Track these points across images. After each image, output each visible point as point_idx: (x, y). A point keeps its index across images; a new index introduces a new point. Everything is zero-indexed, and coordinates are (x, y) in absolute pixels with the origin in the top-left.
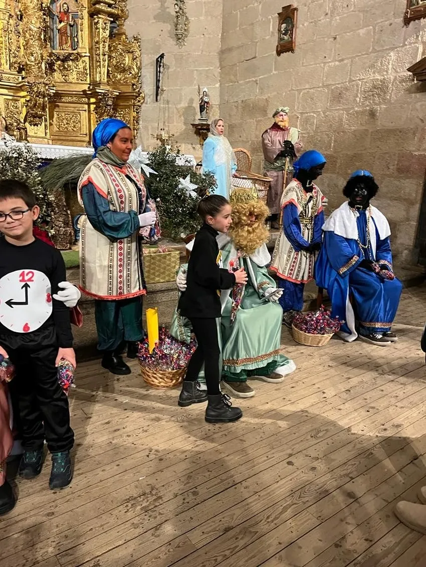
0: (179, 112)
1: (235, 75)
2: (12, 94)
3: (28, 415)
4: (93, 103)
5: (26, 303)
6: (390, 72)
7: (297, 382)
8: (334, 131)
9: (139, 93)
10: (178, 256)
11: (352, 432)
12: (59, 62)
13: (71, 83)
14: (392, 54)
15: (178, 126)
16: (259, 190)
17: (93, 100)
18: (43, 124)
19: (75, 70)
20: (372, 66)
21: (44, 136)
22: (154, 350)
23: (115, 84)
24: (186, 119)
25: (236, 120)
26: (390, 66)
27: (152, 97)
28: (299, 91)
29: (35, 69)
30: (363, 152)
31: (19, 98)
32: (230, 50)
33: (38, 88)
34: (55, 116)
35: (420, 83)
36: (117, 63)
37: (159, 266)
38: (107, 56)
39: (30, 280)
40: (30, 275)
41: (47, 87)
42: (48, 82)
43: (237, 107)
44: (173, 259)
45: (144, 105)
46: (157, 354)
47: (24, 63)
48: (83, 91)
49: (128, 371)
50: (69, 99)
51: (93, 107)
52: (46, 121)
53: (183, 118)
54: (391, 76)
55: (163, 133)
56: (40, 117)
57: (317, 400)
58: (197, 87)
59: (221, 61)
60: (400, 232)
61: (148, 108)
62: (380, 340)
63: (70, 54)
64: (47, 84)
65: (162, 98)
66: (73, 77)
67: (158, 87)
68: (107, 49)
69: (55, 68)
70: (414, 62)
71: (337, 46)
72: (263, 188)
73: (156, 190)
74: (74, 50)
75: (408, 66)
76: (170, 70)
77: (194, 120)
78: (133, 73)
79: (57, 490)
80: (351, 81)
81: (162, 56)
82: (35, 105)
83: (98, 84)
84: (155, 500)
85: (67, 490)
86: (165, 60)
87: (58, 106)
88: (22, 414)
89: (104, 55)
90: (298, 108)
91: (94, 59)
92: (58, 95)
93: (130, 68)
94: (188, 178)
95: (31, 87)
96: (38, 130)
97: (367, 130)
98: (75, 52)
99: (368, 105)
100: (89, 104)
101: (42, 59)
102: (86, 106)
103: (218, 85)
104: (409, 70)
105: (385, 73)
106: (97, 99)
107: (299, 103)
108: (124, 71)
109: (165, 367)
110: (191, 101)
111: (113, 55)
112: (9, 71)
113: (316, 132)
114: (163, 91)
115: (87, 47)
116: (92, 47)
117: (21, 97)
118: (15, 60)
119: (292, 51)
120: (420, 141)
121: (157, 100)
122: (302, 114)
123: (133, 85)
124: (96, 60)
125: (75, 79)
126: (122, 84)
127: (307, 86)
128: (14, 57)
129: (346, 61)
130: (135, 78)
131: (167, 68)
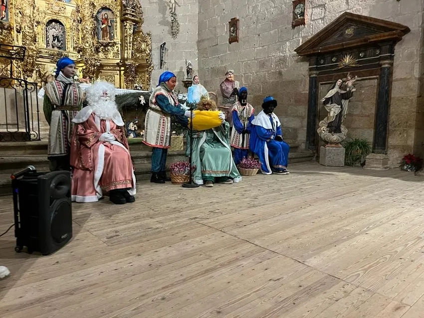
1: (207, 54)
4: (123, 70)
6: (287, 52)
8: (262, 83)
9: (150, 64)
12: (102, 47)
13: (109, 59)
14: (287, 43)
17: (122, 68)
19: (112, 51)
20: (278, 49)
23: (136, 60)
25: (208, 78)
26: (287, 49)
27: (158, 66)
28: (242, 62)
29: (89, 51)
32: (203, 40)
33: (91, 62)
35: (301, 57)
36: (138, 47)
38: (131, 44)
41: (96, 61)
42: (97, 58)
43: (208, 71)
45: (153, 70)
47: (82, 48)
48: (116, 63)
50: (109, 68)
51: (122, 72)
54: (288, 54)
59: (198, 46)
61: (156, 72)
63: (110, 43)
65: (164, 67)
66: (111, 55)
67: (162, 61)
68: (131, 40)
69: (100, 50)
70: (298, 47)
71: (261, 39)
75: (295, 49)
76: (169, 52)
77: (184, 78)
78: (147, 53)
80: (268, 57)
81: (165, 44)
82: (89, 71)
83: (127, 59)
86: (166, 46)
87: (101, 72)
89: (130, 43)
90: (242, 71)
92: (102, 66)
93: (145, 50)
95: (87, 61)
97: (278, 81)
98: (112, 41)
99: (278, 69)
100: (120, 71)
101: (93, 46)
102: (118, 72)
103: (197, 59)
104: (295, 51)
105: (285, 53)
106: (125, 68)
107: (243, 68)
108: (141, 52)
110: (182, 68)
111: (135, 43)
112: (73, 52)
113: (252, 83)
114: (165, 62)
115: (119, 39)
116: (122, 39)
117: (79, 67)
118: (76, 45)
119: (238, 41)
120: (304, 86)
121: (161, 68)
122: (244, 74)
123: (147, 60)
124: (125, 46)
125: (112, 57)
126: (140, 59)
127: (246, 59)
128: (76, 44)
129: (265, 47)
130: (148, 56)
131: (168, 50)
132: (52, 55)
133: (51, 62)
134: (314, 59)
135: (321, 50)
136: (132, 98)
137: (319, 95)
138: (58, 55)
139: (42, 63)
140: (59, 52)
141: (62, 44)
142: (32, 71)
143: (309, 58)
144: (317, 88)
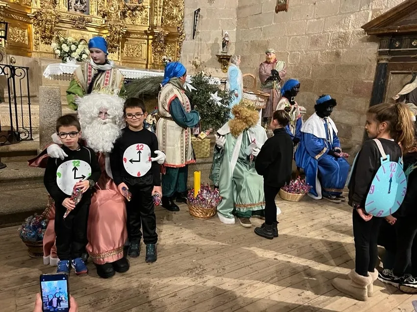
0: (208, 47)
1: (247, 24)
2: (98, 31)
3: (134, 223)
4: (151, 39)
5: (139, 161)
6: (350, 27)
7: (281, 220)
8: (312, 64)
9: (182, 33)
10: (210, 143)
11: (313, 246)
12: (130, 11)
13: (137, 25)
14: (352, 16)
15: (207, 56)
16: (261, 102)
17: (151, 37)
18: (117, 52)
19: (140, 17)
20: (339, 23)
21: (117, 60)
22: (197, 196)
23: (166, 27)
24: (212, 51)
25: (246, 54)
26: (350, 24)
27: (190, 36)
28: (290, 37)
29: (114, 16)
30: (331, 79)
31: (102, 34)
32: (244, 7)
33: (116, 28)
34: (125, 47)
35: (370, 36)
36: (169, 13)
37: (198, 148)
38: (162, 9)
39: (141, 149)
40: (142, 146)
41: (121, 28)
42: (122, 25)
43: (247, 45)
44: (206, 144)
45: (184, 41)
46: (199, 198)
47: (107, 12)
48: (144, 31)
49: (178, 209)
50: (136, 36)
51: (150, 41)
52: (119, 49)
53: (210, 50)
54: (351, 30)
55: (197, 60)
56: (116, 48)
57: (293, 230)
58: (221, 30)
59: (238, 14)
60: (354, 133)
61: (188, 43)
62: (334, 199)
63: (137, 7)
64: (121, 26)
65: (197, 37)
66: (138, 21)
67: (195, 30)
68: (162, 4)
69: (127, 15)
70: (366, 22)
71: (316, 9)
72: (263, 100)
73: (195, 100)
74: (140, 3)
75: (362, 25)
76: (203, 19)
77: (218, 52)
78: (179, 20)
79: (150, 263)
80: (324, 32)
81: (199, 10)
82: (113, 39)
83: (155, 27)
84: (202, 271)
85: (155, 264)
86: (200, 13)
87: (127, 40)
88: (131, 223)
89: (160, 8)
90: (288, 48)
91: (153, 10)
92: (128, 33)
93: (176, 17)
94: (216, 93)
95: (111, 28)
96: (113, 56)
97: (334, 65)
98: (141, 5)
99: (335, 49)
100: (148, 40)
101: (119, 9)
102: (146, 41)
103: (235, 30)
104: (362, 27)
105: (347, 28)
106: (153, 36)
107: (289, 45)
108: (172, 18)
109: (204, 206)
110: (217, 39)
111: (166, 8)
112: (97, 16)
113: (300, 64)
114: (198, 32)
115: (149, 2)
116: (152, 2)
117: (104, 34)
118: (101, 9)
119: (286, 10)
120: (369, 73)
121: (193, 38)
122: (291, 52)
123: (178, 28)
124: (155, 11)
125: (140, 23)
126: (171, 27)
127: (295, 34)
128: (100, 7)
129: (321, 19)
130: (180, 23)
131: (202, 18)
132: (73, 20)
133: (73, 28)
134: (386, 41)
135: (398, 29)
136: (151, 85)
137: (388, 87)
138: (80, 19)
139: (63, 29)
140: (81, 16)
141: (85, 7)
142: (51, 38)
143: (380, 39)
144: (386, 77)
